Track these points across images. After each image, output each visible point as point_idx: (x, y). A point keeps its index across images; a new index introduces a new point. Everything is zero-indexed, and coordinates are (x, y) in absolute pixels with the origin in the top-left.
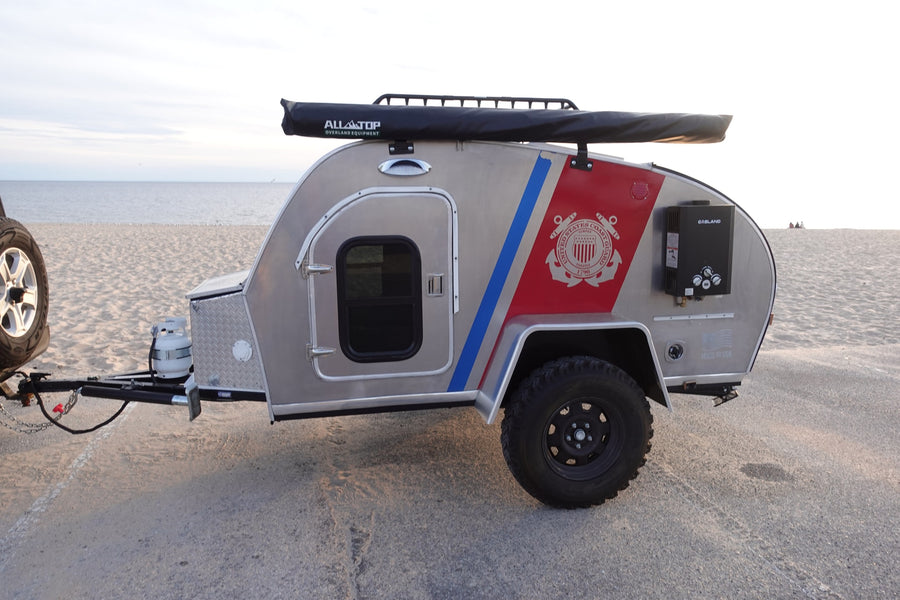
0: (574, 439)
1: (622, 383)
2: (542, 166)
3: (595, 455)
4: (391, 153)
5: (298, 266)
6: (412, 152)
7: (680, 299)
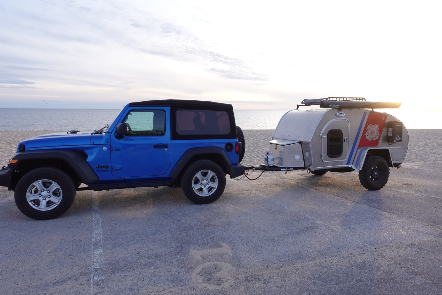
0: (375, 174)
1: (384, 161)
2: (365, 113)
3: (378, 178)
4: (338, 111)
5: (320, 136)
6: (342, 111)
7: (390, 143)
